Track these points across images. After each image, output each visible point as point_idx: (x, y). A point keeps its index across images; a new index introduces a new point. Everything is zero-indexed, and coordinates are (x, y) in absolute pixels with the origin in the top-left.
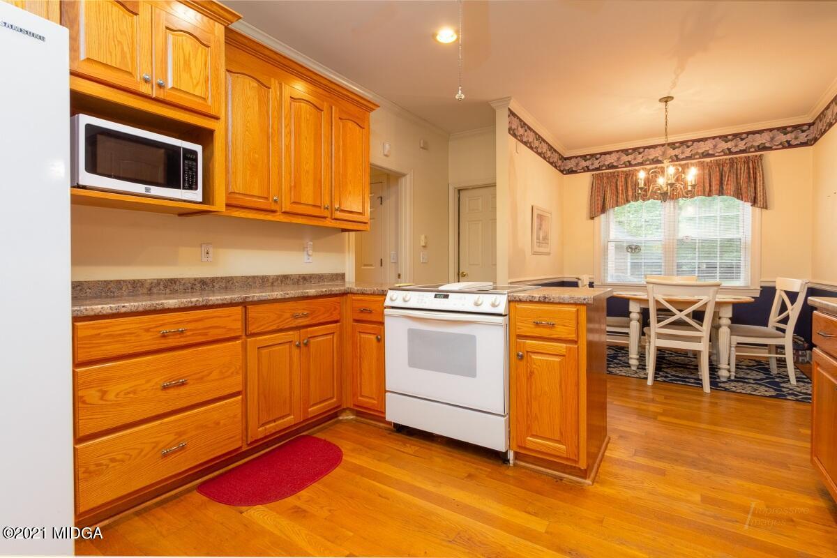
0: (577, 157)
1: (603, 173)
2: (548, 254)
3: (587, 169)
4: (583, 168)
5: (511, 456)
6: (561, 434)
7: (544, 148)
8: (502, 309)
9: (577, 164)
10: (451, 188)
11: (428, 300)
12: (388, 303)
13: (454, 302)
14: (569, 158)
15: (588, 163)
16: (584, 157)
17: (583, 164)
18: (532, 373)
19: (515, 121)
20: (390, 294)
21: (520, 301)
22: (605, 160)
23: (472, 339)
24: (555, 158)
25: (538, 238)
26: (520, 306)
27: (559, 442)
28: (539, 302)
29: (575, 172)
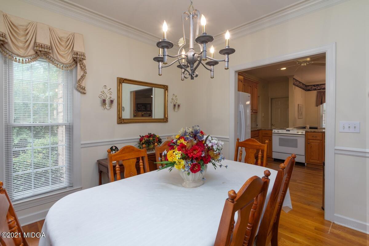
0: (311, 85)
1: (321, 91)
2: (302, 118)
3: (315, 90)
4: (314, 89)
5: (306, 164)
6: (318, 158)
7: (301, 85)
8: (304, 133)
9: (312, 88)
10: (269, 98)
11: (284, 131)
12: (273, 132)
13: (291, 132)
14: (309, 86)
15: (316, 87)
16: (314, 86)
17: (314, 88)
18: (311, 147)
19: (294, 80)
20: (273, 130)
21: (308, 132)
22: (322, 87)
23: (296, 140)
24: (304, 87)
25: (300, 114)
26: (308, 133)
27: (318, 160)
28: (313, 132)
29: (311, 90)
